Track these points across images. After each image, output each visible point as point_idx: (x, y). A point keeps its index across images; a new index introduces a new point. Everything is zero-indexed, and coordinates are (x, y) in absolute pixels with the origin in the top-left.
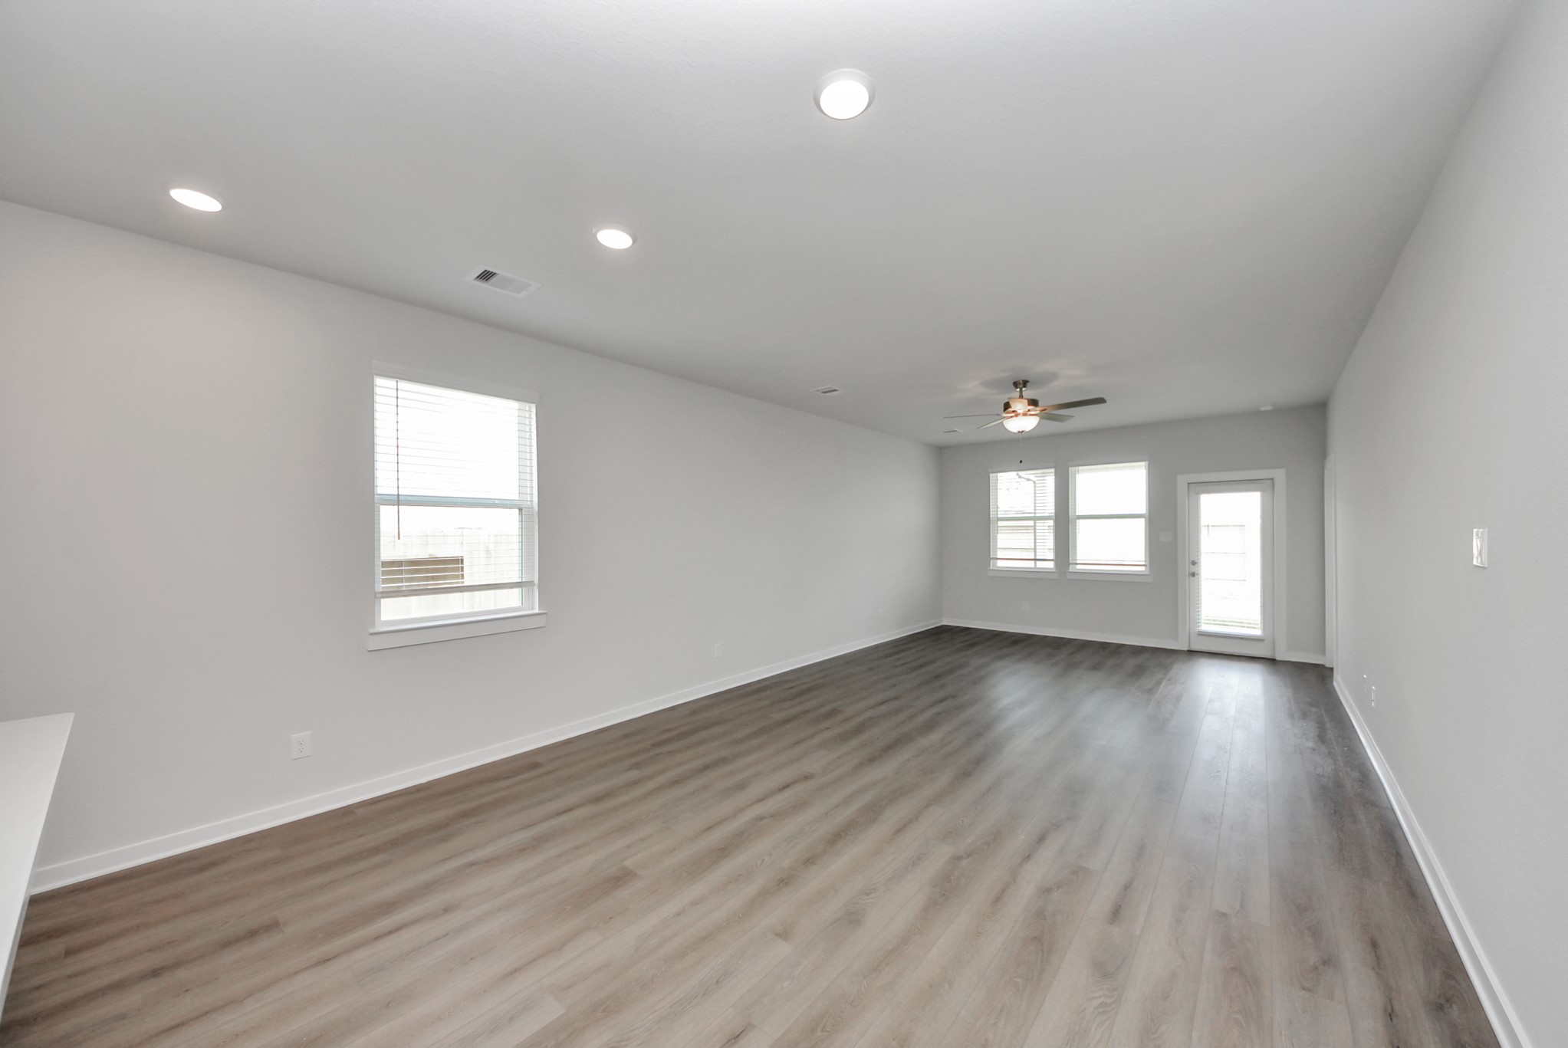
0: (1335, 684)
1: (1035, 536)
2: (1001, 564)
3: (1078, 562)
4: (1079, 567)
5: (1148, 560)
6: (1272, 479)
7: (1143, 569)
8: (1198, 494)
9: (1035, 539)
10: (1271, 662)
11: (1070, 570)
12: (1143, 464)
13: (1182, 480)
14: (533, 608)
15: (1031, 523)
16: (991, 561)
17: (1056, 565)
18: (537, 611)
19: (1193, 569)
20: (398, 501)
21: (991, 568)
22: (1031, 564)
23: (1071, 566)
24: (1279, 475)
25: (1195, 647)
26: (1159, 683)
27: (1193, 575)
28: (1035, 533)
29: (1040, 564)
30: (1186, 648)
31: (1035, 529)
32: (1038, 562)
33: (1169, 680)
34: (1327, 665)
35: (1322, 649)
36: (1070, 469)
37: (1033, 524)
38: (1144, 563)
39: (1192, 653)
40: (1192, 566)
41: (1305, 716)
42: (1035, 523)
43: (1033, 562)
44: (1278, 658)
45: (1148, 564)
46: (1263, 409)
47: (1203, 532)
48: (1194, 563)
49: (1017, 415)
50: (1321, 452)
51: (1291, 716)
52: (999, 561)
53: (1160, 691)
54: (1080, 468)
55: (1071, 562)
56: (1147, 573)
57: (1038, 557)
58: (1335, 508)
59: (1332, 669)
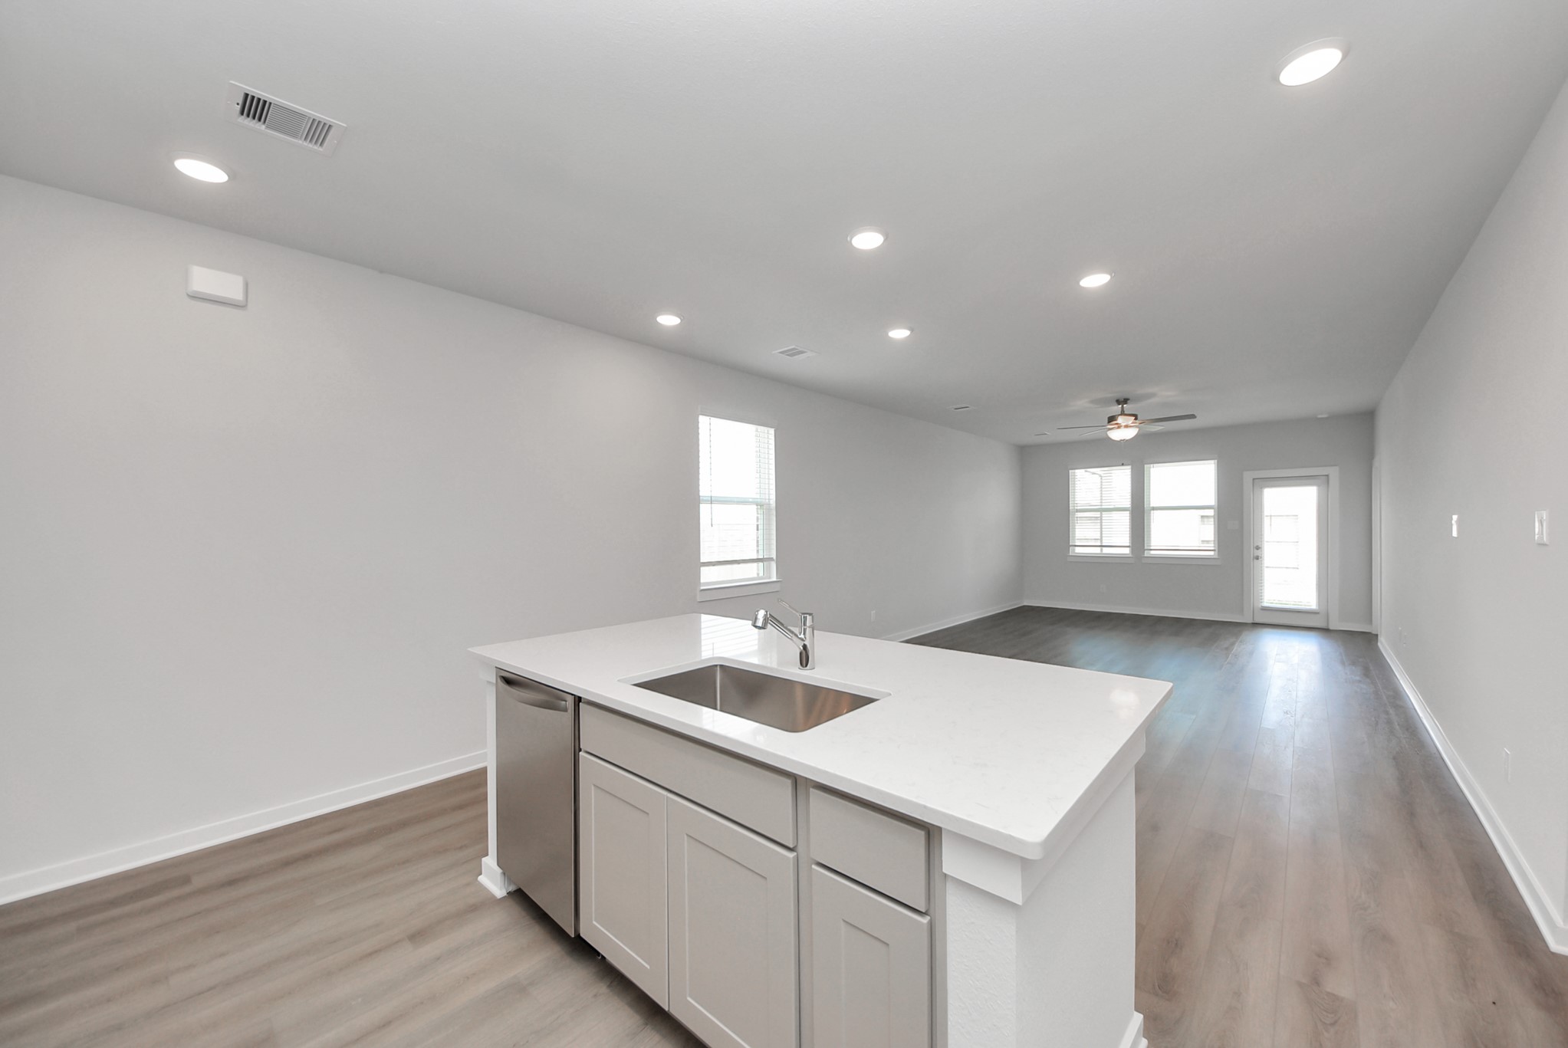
0: (1379, 644)
1: (1101, 525)
2: (1078, 550)
3: (1152, 548)
4: (1152, 552)
5: (1217, 546)
6: (1327, 476)
7: (1212, 553)
8: (1262, 487)
9: (1101, 528)
10: (1325, 631)
11: (1146, 555)
12: (1212, 461)
13: (1248, 476)
14: (770, 578)
15: (1098, 514)
16: (1071, 548)
17: (1132, 551)
18: (774, 579)
19: (1257, 553)
20: (711, 501)
21: (1071, 554)
22: (1097, 550)
23: (1146, 552)
24: (1334, 472)
25: (1257, 620)
26: (1233, 644)
27: (1257, 558)
28: (1101, 523)
29: (1106, 551)
30: (1250, 621)
31: (1101, 519)
32: (1104, 549)
33: (1241, 642)
34: (1374, 632)
35: (1369, 619)
36: (1146, 466)
37: (1099, 516)
38: (1213, 548)
39: (1256, 625)
40: (1255, 550)
41: (1354, 663)
42: (1101, 514)
43: (1099, 548)
44: (1331, 628)
45: (1216, 549)
46: (1320, 416)
47: (1266, 521)
48: (1258, 548)
49: (1119, 427)
50: (1368, 453)
51: (1343, 663)
52: (1076, 548)
53: (1235, 649)
54: (1155, 465)
55: (1146, 548)
56: (1216, 557)
57: (1103, 544)
58: (1380, 499)
59: (1377, 635)
